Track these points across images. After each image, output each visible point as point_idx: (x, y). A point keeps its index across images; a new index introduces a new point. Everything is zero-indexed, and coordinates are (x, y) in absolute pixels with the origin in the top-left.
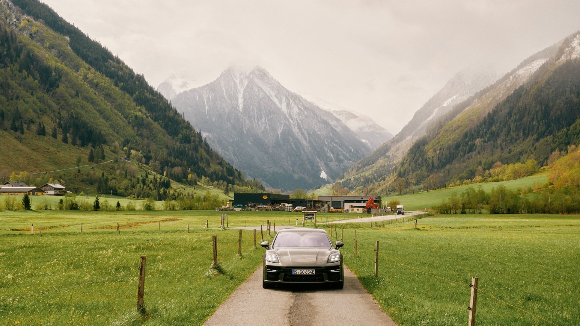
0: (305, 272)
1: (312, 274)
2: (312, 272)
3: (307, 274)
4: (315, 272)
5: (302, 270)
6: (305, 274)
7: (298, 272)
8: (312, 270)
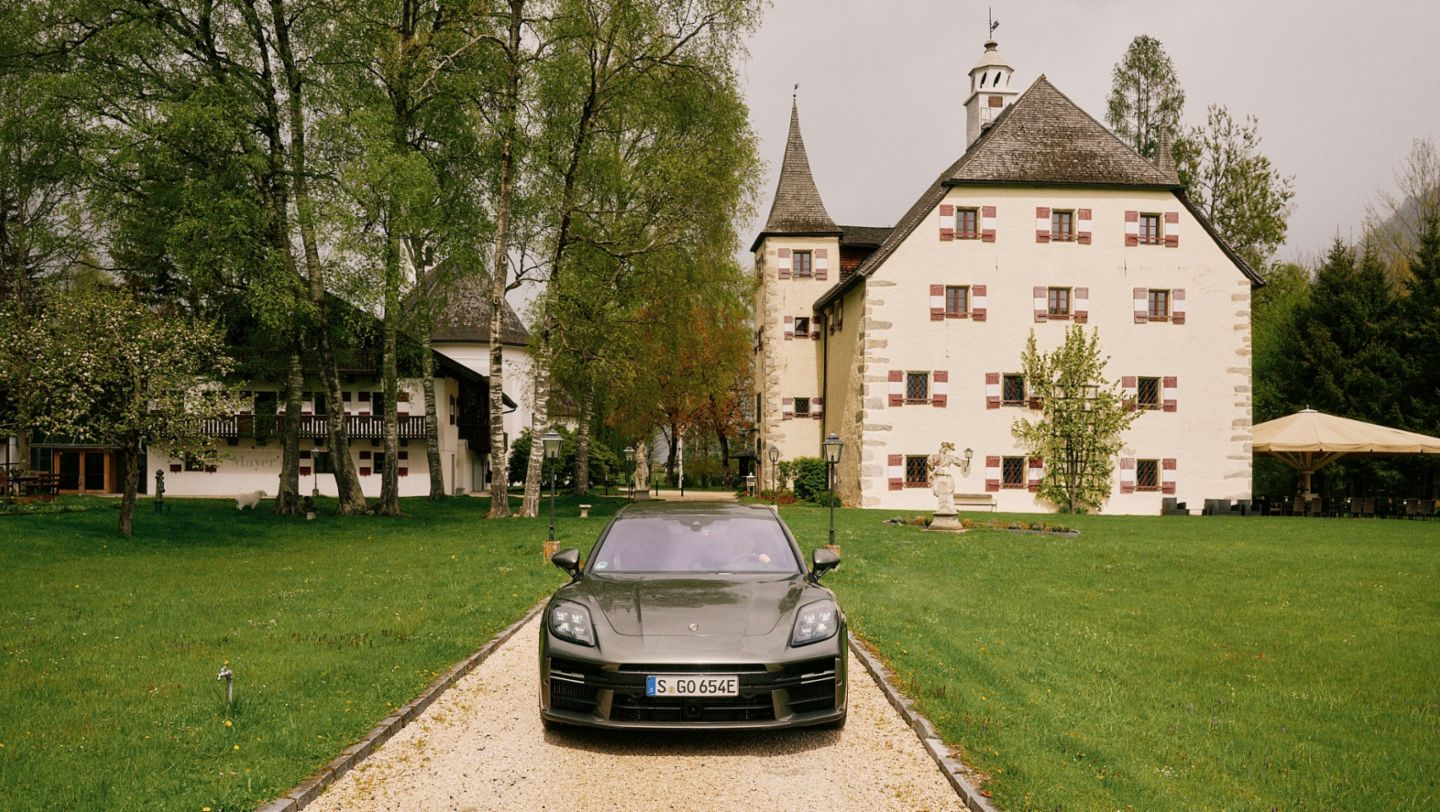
0: (697, 686)
1: (726, 694)
2: (725, 685)
3: (707, 694)
4: (740, 684)
5: (687, 679)
6: (697, 693)
7: (668, 686)
8: (726, 679)
